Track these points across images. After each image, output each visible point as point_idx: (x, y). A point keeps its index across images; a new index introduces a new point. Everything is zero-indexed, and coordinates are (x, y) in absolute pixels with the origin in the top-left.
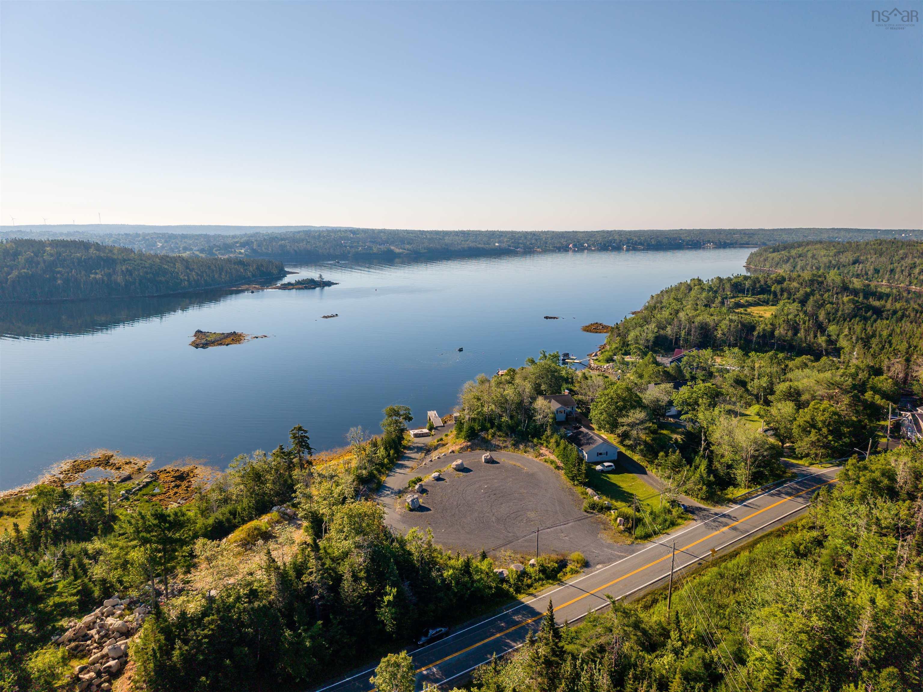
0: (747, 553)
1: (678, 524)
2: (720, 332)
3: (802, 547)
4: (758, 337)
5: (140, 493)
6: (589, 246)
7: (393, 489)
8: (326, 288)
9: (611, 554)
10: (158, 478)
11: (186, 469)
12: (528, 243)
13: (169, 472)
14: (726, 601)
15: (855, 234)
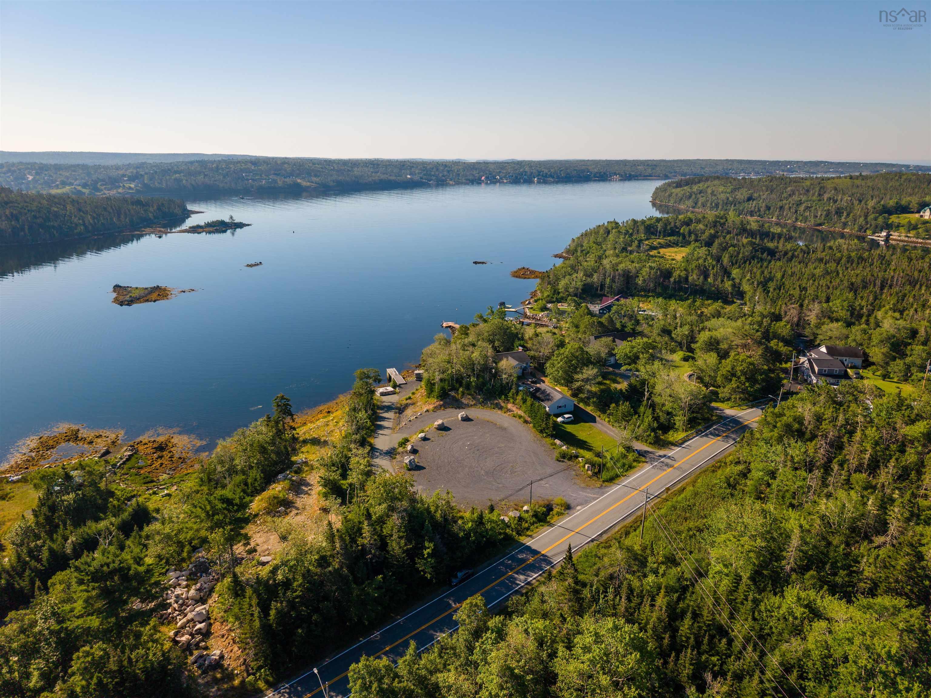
0: (691, 488)
1: (634, 467)
2: (641, 279)
3: (732, 479)
4: (675, 282)
5: (126, 466)
6: (501, 178)
7: (382, 451)
8: (238, 230)
9: (586, 496)
10: (138, 450)
11: (161, 439)
12: (440, 175)
13: (146, 444)
14: (681, 528)
15: (746, 166)
